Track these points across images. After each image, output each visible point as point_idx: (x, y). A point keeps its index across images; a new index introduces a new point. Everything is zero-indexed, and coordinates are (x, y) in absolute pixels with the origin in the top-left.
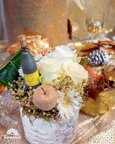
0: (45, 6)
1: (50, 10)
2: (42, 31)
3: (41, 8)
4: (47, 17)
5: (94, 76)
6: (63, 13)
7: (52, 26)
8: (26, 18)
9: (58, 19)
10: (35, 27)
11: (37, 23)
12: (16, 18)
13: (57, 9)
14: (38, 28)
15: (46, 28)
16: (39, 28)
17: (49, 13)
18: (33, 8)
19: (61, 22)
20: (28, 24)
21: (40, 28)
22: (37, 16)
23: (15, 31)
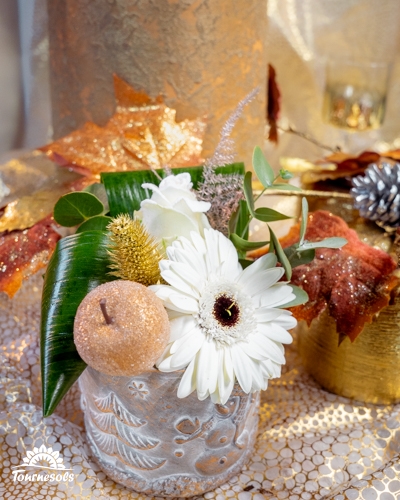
0: (201, 5)
1: (214, 21)
2: (183, 94)
3: (184, 9)
4: (203, 44)
5: (358, 252)
6: (258, 39)
7: (220, 80)
8: (130, 44)
9: (240, 56)
10: (159, 78)
11: (170, 63)
12: (94, 43)
13: (240, 22)
14: (171, 84)
15: (197, 83)
16: (174, 84)
17: (213, 30)
18: (157, 9)
19: (248, 69)
20: (137, 67)
21: (178, 85)
22: (169, 39)
23: (85, 93)
